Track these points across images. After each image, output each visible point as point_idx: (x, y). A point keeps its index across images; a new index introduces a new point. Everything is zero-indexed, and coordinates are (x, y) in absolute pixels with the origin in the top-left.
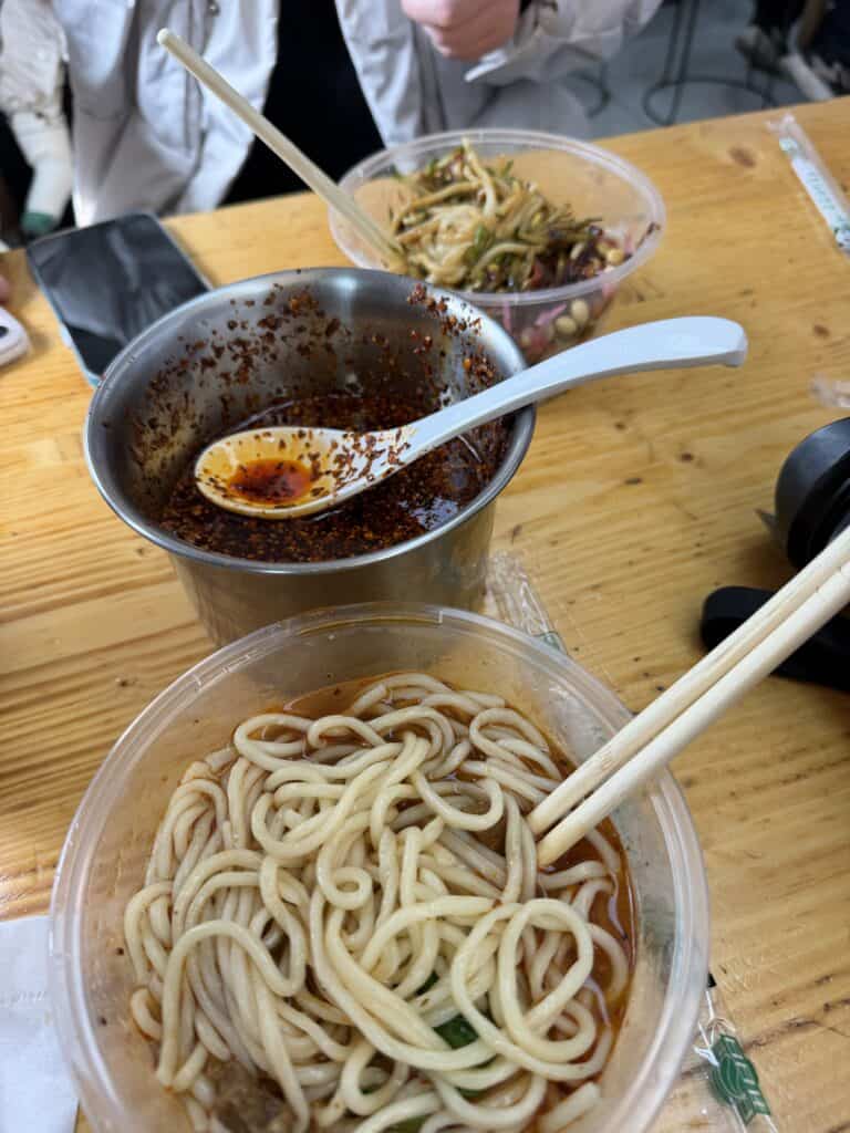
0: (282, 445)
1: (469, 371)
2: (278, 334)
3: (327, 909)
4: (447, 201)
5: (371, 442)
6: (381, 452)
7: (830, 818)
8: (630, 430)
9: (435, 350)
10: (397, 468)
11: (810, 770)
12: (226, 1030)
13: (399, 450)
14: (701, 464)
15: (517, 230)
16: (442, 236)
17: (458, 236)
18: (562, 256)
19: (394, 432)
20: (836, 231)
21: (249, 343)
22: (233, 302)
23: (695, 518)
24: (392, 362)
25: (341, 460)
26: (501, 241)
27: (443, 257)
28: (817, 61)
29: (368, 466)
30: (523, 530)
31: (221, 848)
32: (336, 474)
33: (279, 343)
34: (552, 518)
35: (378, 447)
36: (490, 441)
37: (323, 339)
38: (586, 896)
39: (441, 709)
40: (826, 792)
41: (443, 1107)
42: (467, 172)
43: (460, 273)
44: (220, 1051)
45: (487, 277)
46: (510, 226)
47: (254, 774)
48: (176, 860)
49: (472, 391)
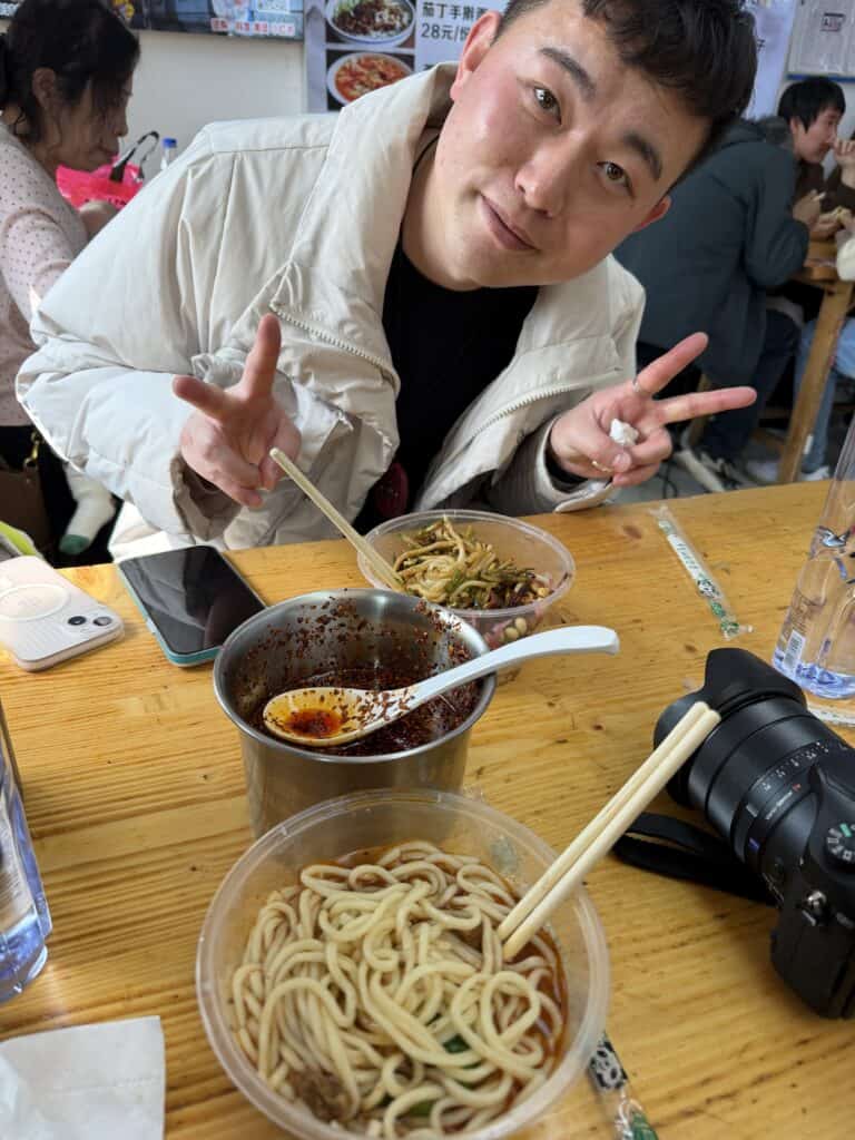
0: (322, 699)
1: (452, 655)
2: (327, 627)
3: (370, 972)
4: (432, 552)
5: (386, 697)
6: (393, 703)
7: (705, 972)
8: (558, 707)
9: (430, 641)
10: (405, 712)
11: (691, 940)
12: (303, 1052)
13: (407, 700)
14: (608, 732)
15: (480, 573)
16: (429, 574)
17: (441, 575)
18: (508, 590)
19: (402, 690)
20: (699, 583)
21: (308, 632)
22: (303, 606)
23: (605, 769)
24: (400, 648)
25: (364, 709)
26: (470, 579)
27: (430, 588)
28: (704, 456)
29: (384, 711)
30: (485, 771)
31: (296, 939)
32: (360, 719)
33: (327, 632)
34: (505, 764)
35: (391, 700)
36: (466, 699)
37: (356, 632)
38: (535, 976)
39: (437, 864)
40: (702, 954)
41: (447, 1094)
42: (445, 535)
43: (442, 597)
44: (298, 1066)
45: (461, 600)
46: (475, 570)
47: (316, 899)
48: (264, 951)
49: (453, 665)
